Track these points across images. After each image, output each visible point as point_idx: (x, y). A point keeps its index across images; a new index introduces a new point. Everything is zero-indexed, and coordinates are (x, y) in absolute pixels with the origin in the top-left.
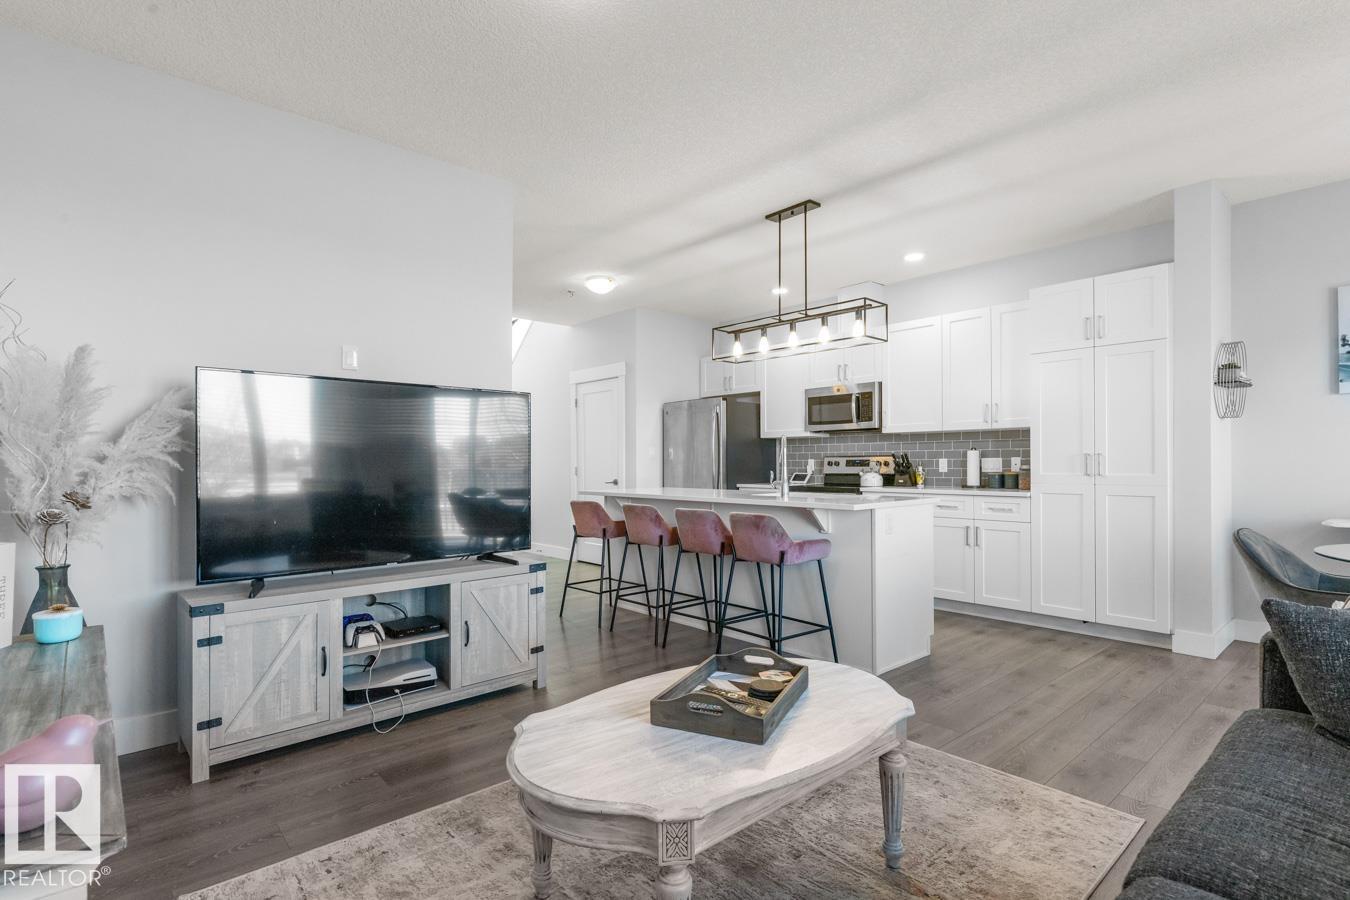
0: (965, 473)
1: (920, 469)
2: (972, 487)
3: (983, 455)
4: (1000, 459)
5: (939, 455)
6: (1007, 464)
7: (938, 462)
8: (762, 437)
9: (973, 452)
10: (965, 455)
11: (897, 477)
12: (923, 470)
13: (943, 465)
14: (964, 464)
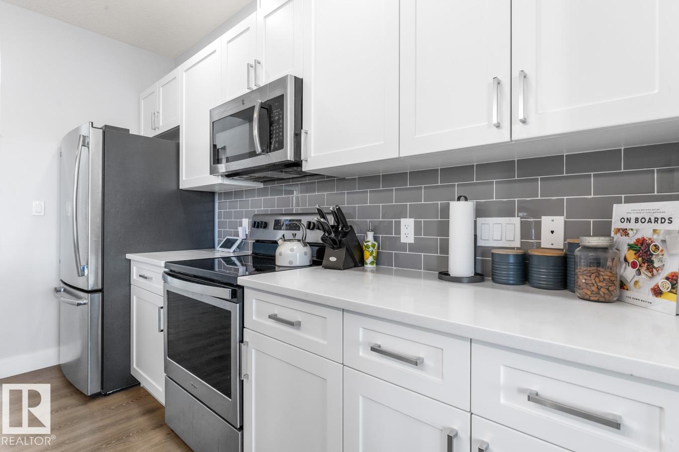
0: (445, 248)
1: (370, 236)
2: (458, 280)
3: (480, 212)
4: (516, 221)
5: (401, 213)
6: (530, 230)
7: (398, 224)
8: (181, 187)
9: (462, 203)
10: (445, 212)
11: (328, 250)
12: (376, 239)
13: (407, 231)
14: (444, 229)
